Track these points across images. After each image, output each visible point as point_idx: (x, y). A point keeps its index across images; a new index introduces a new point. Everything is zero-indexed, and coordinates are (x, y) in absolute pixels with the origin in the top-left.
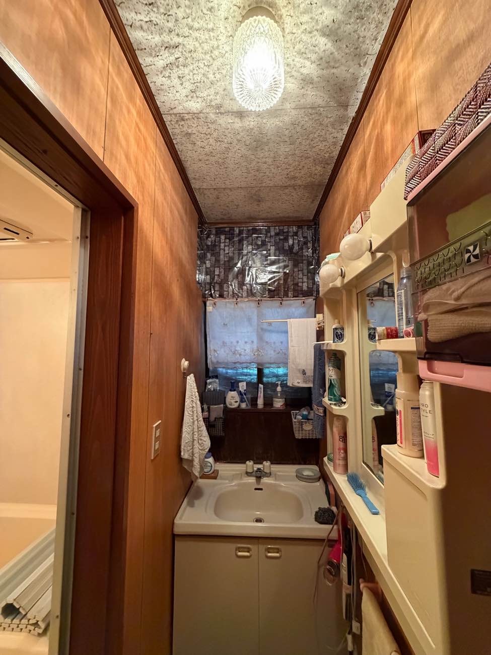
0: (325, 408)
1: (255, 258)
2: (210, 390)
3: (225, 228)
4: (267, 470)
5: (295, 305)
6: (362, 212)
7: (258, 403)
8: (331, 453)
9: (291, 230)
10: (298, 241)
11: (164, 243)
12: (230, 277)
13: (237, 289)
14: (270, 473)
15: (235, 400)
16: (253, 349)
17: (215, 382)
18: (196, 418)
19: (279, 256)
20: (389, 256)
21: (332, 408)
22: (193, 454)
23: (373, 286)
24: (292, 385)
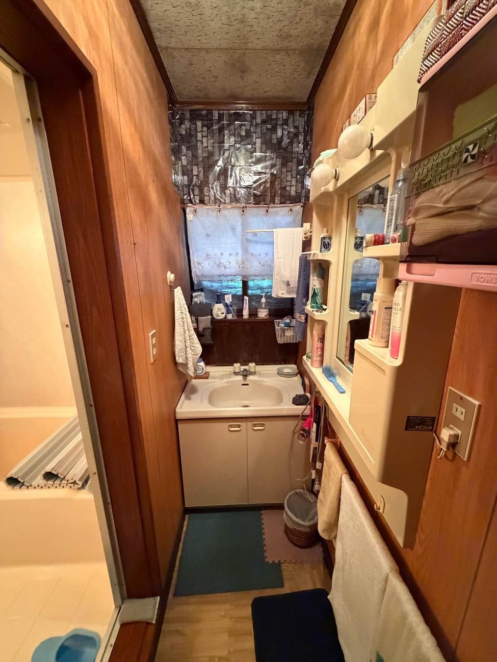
0: (307, 315)
1: (238, 154)
2: (196, 303)
3: (202, 110)
4: (252, 370)
5: (282, 213)
6: (367, 96)
7: (244, 313)
8: (310, 353)
9: (280, 116)
10: (288, 131)
11: (133, 130)
12: (211, 177)
13: (219, 193)
14: (255, 373)
15: (221, 312)
16: (238, 261)
17: (200, 295)
18: (186, 328)
19: (266, 153)
20: (389, 155)
21: (314, 314)
22: (187, 358)
23: (366, 191)
24: (277, 296)
